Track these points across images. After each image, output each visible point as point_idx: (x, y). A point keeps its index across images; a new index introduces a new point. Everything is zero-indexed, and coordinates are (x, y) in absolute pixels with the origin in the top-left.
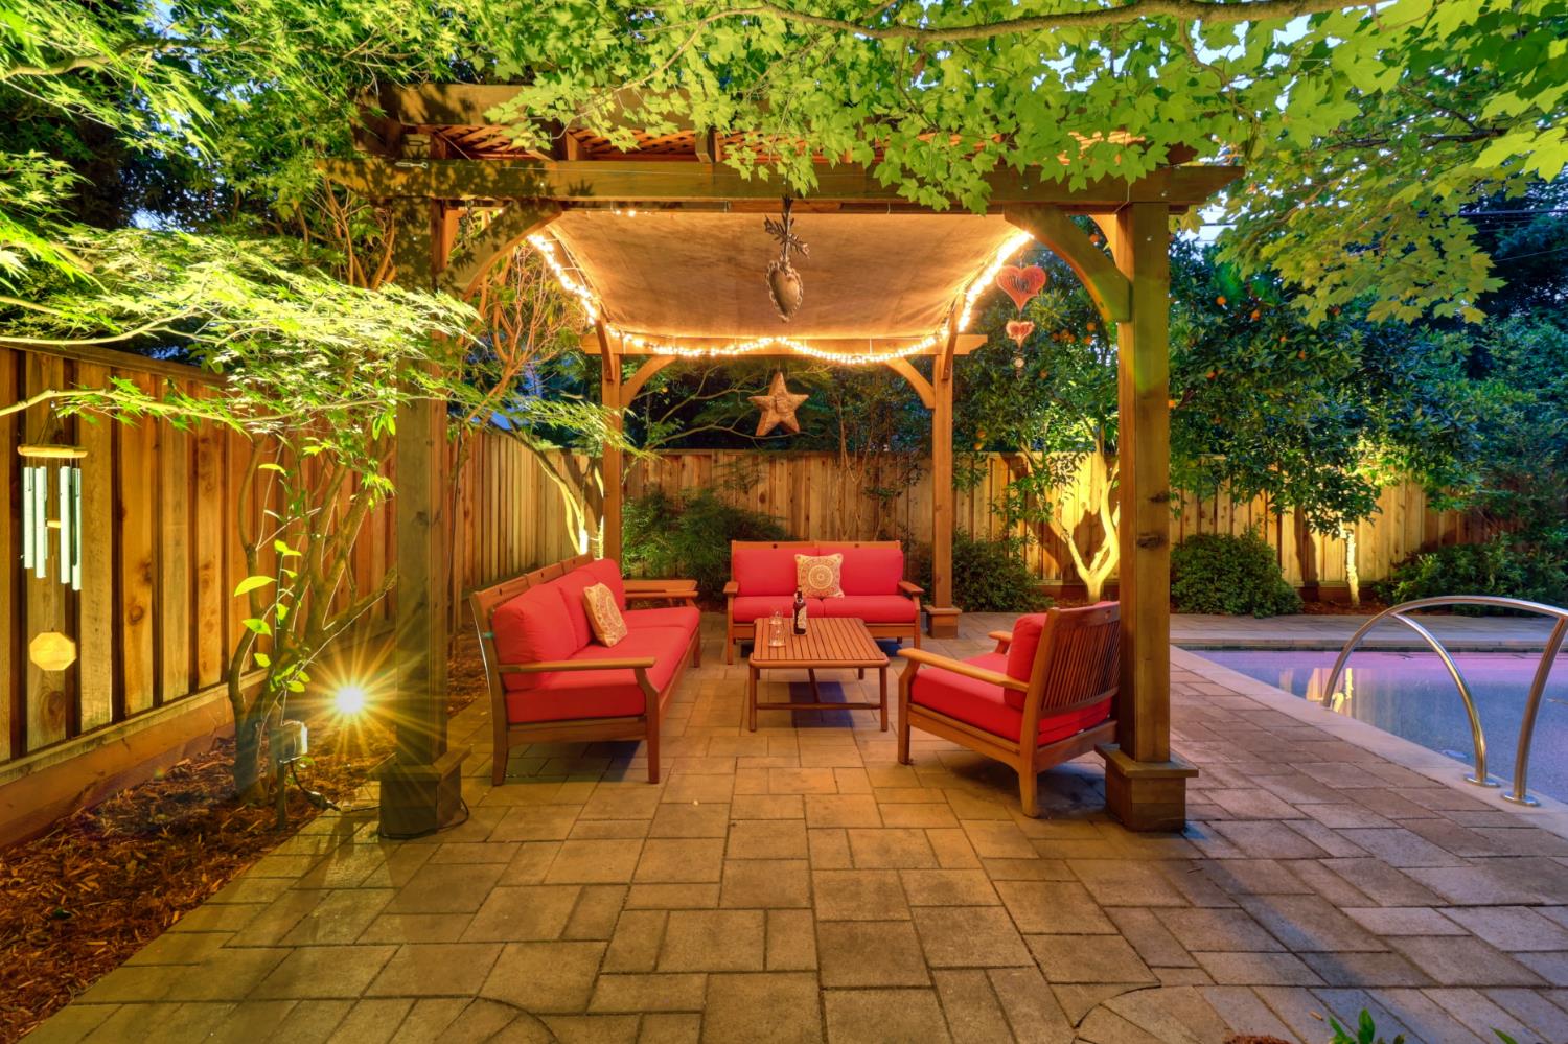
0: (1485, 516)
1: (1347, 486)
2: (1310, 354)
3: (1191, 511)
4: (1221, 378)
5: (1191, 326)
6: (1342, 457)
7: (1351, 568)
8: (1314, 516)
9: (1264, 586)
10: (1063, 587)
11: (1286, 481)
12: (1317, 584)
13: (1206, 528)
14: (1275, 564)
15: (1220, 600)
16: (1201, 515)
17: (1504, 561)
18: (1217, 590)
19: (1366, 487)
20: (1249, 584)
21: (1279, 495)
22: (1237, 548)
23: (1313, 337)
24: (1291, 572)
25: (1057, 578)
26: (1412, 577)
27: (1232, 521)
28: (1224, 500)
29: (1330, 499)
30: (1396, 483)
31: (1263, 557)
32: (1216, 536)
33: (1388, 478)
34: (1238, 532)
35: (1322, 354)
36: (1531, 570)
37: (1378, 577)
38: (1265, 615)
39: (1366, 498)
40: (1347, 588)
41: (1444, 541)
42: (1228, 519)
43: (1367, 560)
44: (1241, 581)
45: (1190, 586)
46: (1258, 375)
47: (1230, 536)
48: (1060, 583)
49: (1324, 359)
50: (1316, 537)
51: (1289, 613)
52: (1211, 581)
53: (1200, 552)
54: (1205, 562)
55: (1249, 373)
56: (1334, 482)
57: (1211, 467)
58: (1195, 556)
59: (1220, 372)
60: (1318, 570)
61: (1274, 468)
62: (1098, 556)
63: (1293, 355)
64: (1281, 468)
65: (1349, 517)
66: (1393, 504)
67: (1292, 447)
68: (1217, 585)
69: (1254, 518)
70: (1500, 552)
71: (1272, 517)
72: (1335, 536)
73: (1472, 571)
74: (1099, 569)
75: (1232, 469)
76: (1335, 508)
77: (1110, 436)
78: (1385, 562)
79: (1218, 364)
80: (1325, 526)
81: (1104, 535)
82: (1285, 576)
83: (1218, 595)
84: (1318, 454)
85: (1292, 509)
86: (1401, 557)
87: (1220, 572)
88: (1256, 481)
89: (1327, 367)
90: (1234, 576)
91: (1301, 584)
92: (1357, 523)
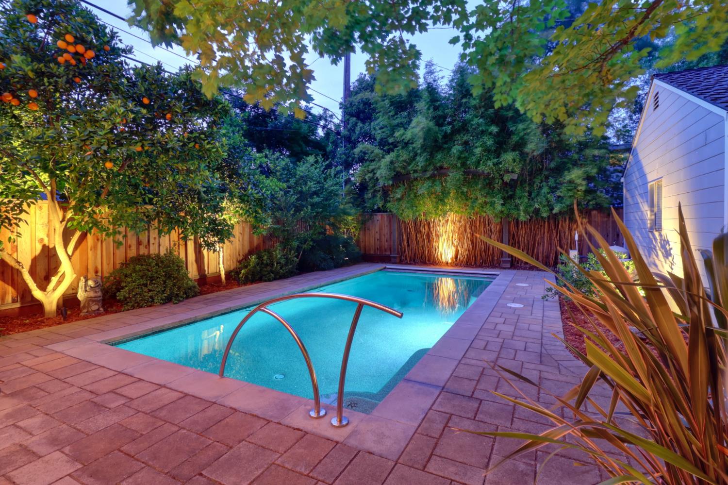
0: (271, 236)
1: (220, 224)
2: (201, 146)
3: (132, 241)
4: (146, 152)
5: (122, 110)
6: (217, 209)
7: (221, 266)
8: (204, 241)
9: (179, 284)
10: (20, 308)
11: (190, 221)
12: (205, 275)
13: (143, 251)
14: (185, 269)
15: (151, 297)
16: (139, 243)
17: (279, 256)
18: (150, 291)
19: (227, 225)
20: (170, 283)
21: (186, 229)
22: (162, 262)
23: (203, 136)
24: (192, 272)
25: (14, 301)
26: (246, 267)
27: (159, 245)
28: (154, 234)
29: (212, 231)
30: (238, 223)
31: (178, 266)
32: (149, 256)
33: (235, 220)
34: (163, 252)
35: (208, 146)
36: (286, 259)
37: (232, 268)
38: (180, 301)
39: (228, 230)
40: (220, 276)
41: (256, 248)
42: (157, 245)
43: (227, 260)
44: (165, 282)
45: (130, 292)
46: (171, 153)
47: (158, 256)
48: (18, 305)
49: (209, 150)
50: (205, 252)
51: (193, 296)
52: (146, 285)
53: (138, 267)
54: (141, 273)
55: (166, 151)
56: (213, 222)
57: (144, 213)
58: (134, 271)
59: (146, 148)
60: (206, 268)
61: (182, 214)
62: (54, 280)
63: (191, 145)
64: (186, 214)
65: (221, 241)
66: (237, 233)
67: (192, 202)
68: (150, 287)
69: (172, 244)
70: (278, 252)
71: (182, 242)
72: (215, 251)
73: (268, 261)
74: (54, 290)
75: (158, 214)
76: (214, 236)
77: (62, 187)
78: (235, 260)
79: (145, 143)
80: (209, 245)
81: (60, 263)
82: (190, 275)
83: (150, 294)
84: (205, 206)
85: (192, 237)
86: (241, 258)
87: (152, 279)
88: (172, 221)
89: (210, 154)
90: (161, 280)
91: (198, 277)
92: (224, 243)
